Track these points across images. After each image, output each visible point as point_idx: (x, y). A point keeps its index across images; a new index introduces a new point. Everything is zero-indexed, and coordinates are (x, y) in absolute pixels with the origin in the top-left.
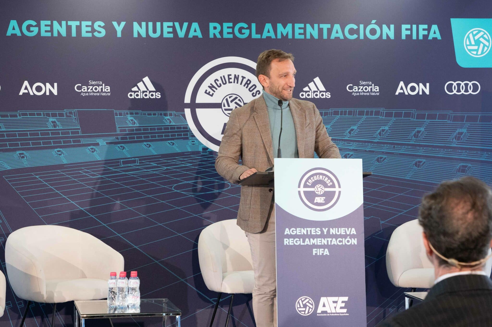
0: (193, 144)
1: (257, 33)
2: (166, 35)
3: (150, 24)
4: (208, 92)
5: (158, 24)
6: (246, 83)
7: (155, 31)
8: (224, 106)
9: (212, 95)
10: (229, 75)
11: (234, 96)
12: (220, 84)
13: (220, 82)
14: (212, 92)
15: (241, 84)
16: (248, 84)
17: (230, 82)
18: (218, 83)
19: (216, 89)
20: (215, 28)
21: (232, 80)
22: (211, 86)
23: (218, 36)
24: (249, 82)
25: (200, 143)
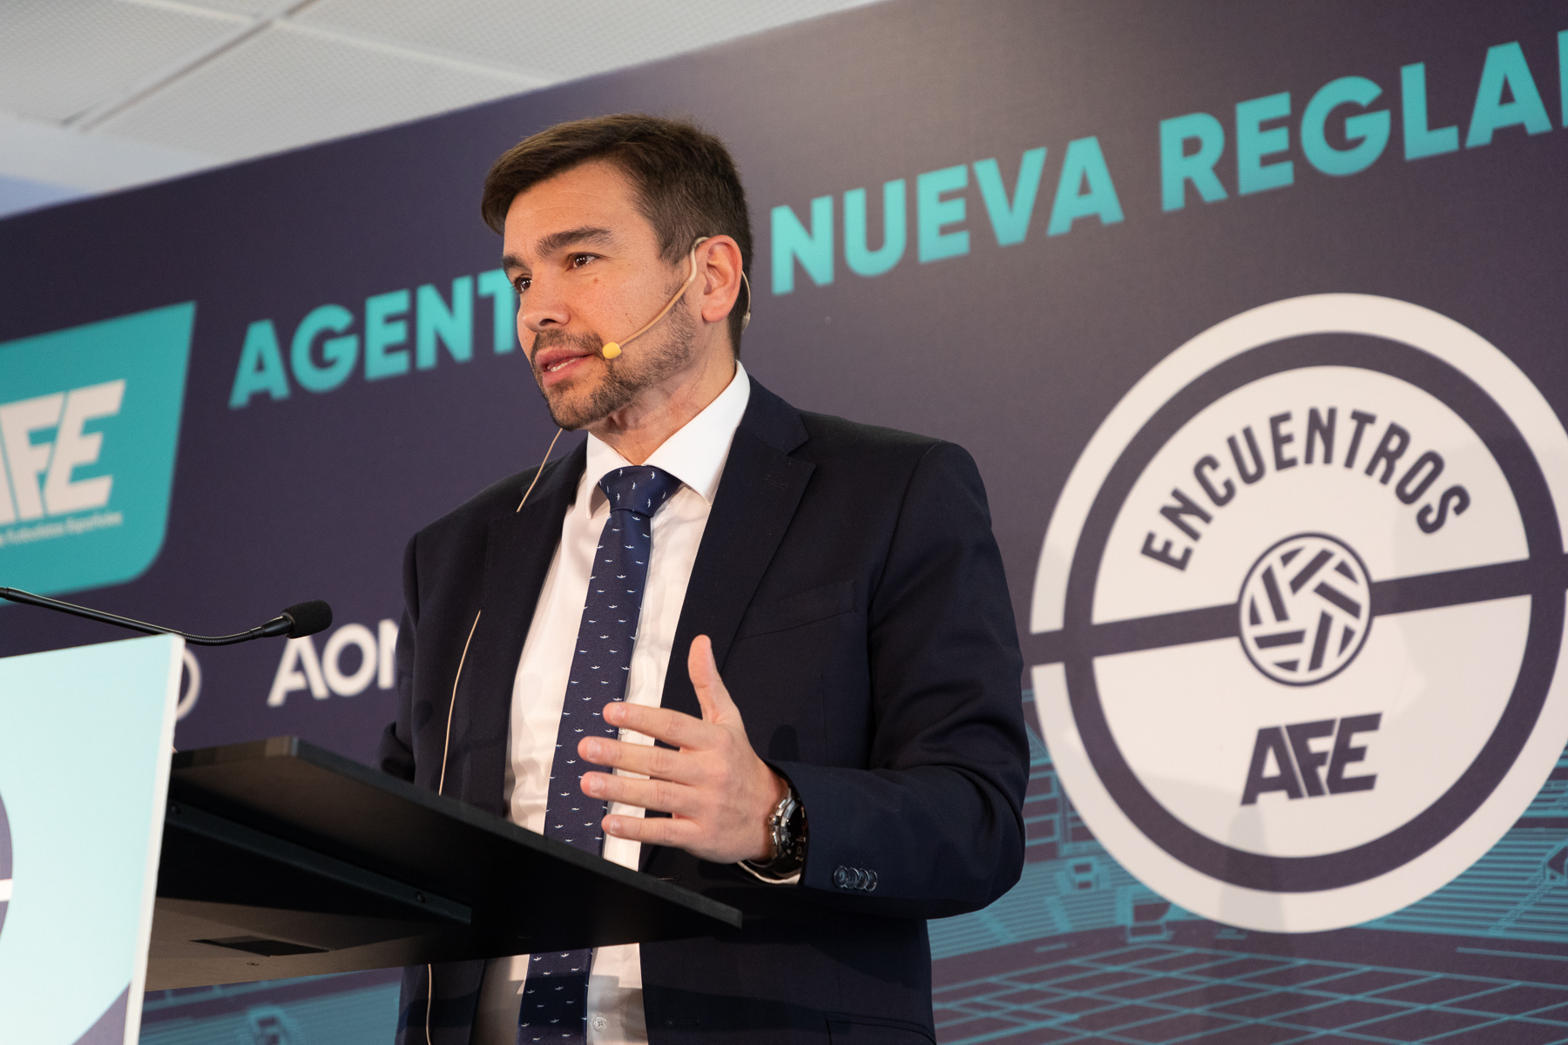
0: (1085, 885)
1: (1435, 121)
2: (933, 248)
3: (855, 202)
4: (1158, 545)
5: (894, 193)
6: (1382, 451)
7: (875, 240)
8: (1255, 619)
9: (1181, 564)
10: (1276, 421)
11: (1312, 548)
12: (1228, 485)
13: (1227, 470)
14: (1180, 542)
15: (1349, 463)
16: (1392, 457)
17: (1283, 464)
18: (1216, 478)
19: (1206, 518)
20: (1192, 146)
21: (1295, 450)
22: (1175, 503)
23: (1212, 190)
24: (1394, 444)
25: (1123, 877)
